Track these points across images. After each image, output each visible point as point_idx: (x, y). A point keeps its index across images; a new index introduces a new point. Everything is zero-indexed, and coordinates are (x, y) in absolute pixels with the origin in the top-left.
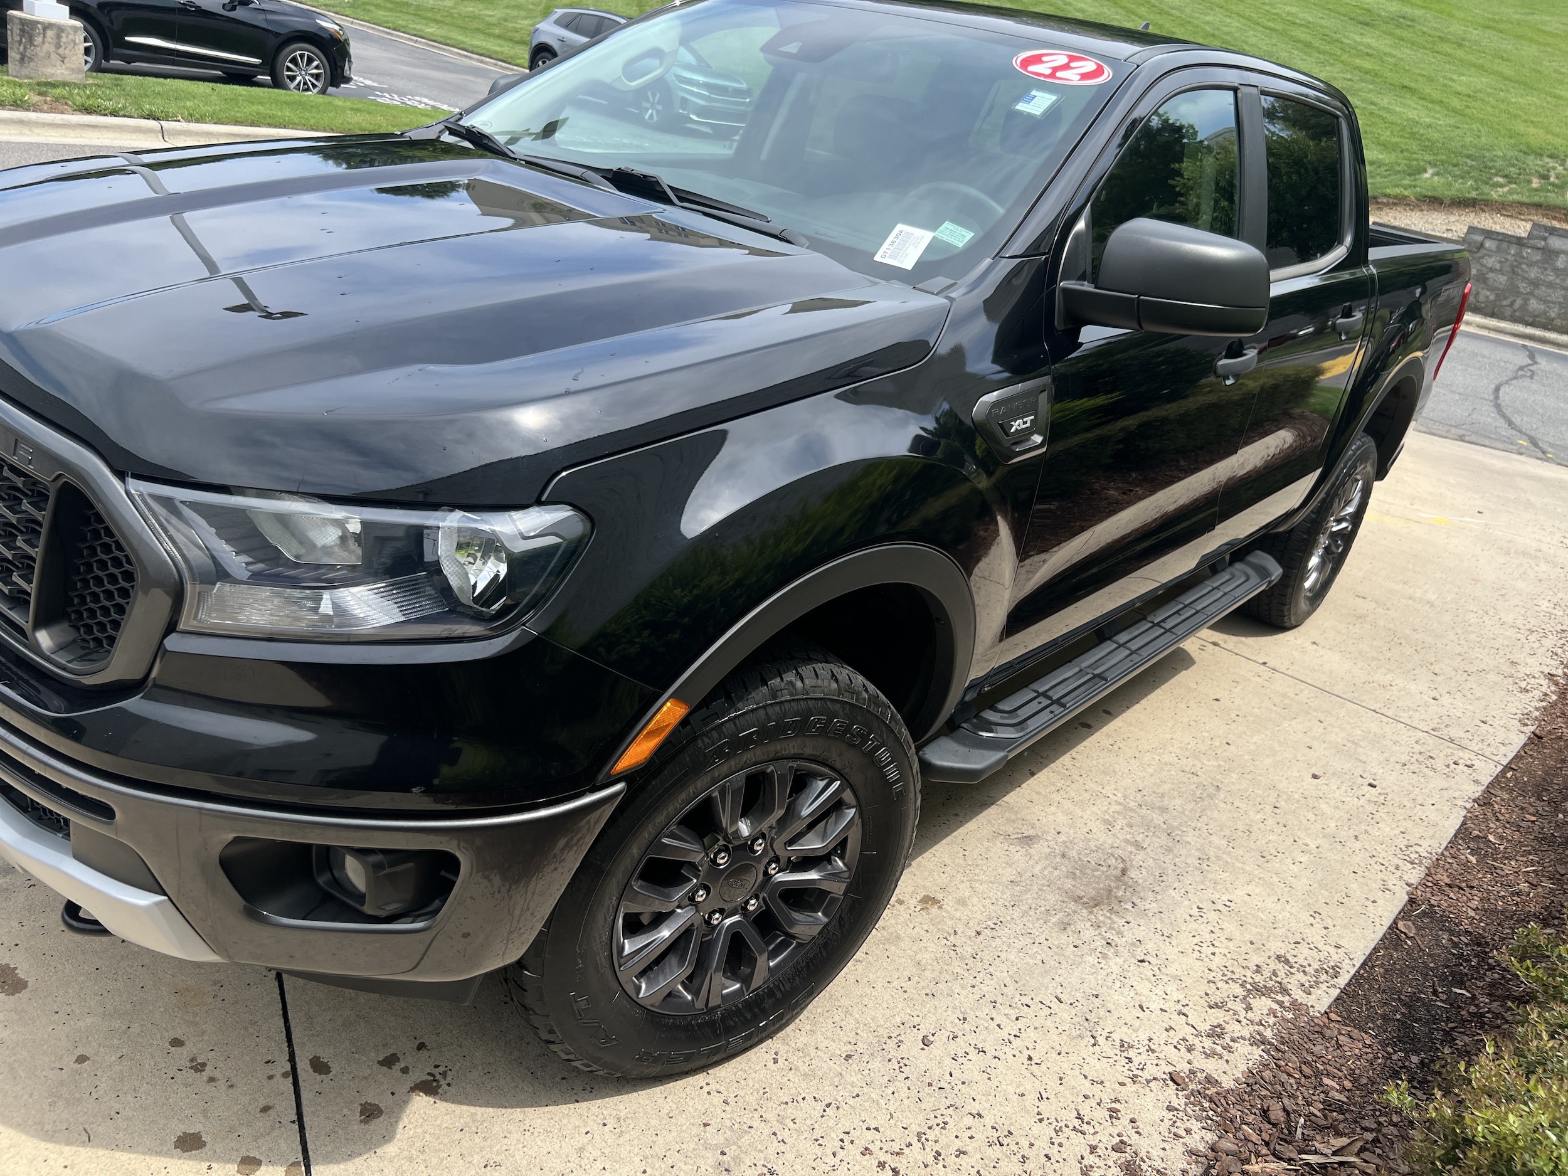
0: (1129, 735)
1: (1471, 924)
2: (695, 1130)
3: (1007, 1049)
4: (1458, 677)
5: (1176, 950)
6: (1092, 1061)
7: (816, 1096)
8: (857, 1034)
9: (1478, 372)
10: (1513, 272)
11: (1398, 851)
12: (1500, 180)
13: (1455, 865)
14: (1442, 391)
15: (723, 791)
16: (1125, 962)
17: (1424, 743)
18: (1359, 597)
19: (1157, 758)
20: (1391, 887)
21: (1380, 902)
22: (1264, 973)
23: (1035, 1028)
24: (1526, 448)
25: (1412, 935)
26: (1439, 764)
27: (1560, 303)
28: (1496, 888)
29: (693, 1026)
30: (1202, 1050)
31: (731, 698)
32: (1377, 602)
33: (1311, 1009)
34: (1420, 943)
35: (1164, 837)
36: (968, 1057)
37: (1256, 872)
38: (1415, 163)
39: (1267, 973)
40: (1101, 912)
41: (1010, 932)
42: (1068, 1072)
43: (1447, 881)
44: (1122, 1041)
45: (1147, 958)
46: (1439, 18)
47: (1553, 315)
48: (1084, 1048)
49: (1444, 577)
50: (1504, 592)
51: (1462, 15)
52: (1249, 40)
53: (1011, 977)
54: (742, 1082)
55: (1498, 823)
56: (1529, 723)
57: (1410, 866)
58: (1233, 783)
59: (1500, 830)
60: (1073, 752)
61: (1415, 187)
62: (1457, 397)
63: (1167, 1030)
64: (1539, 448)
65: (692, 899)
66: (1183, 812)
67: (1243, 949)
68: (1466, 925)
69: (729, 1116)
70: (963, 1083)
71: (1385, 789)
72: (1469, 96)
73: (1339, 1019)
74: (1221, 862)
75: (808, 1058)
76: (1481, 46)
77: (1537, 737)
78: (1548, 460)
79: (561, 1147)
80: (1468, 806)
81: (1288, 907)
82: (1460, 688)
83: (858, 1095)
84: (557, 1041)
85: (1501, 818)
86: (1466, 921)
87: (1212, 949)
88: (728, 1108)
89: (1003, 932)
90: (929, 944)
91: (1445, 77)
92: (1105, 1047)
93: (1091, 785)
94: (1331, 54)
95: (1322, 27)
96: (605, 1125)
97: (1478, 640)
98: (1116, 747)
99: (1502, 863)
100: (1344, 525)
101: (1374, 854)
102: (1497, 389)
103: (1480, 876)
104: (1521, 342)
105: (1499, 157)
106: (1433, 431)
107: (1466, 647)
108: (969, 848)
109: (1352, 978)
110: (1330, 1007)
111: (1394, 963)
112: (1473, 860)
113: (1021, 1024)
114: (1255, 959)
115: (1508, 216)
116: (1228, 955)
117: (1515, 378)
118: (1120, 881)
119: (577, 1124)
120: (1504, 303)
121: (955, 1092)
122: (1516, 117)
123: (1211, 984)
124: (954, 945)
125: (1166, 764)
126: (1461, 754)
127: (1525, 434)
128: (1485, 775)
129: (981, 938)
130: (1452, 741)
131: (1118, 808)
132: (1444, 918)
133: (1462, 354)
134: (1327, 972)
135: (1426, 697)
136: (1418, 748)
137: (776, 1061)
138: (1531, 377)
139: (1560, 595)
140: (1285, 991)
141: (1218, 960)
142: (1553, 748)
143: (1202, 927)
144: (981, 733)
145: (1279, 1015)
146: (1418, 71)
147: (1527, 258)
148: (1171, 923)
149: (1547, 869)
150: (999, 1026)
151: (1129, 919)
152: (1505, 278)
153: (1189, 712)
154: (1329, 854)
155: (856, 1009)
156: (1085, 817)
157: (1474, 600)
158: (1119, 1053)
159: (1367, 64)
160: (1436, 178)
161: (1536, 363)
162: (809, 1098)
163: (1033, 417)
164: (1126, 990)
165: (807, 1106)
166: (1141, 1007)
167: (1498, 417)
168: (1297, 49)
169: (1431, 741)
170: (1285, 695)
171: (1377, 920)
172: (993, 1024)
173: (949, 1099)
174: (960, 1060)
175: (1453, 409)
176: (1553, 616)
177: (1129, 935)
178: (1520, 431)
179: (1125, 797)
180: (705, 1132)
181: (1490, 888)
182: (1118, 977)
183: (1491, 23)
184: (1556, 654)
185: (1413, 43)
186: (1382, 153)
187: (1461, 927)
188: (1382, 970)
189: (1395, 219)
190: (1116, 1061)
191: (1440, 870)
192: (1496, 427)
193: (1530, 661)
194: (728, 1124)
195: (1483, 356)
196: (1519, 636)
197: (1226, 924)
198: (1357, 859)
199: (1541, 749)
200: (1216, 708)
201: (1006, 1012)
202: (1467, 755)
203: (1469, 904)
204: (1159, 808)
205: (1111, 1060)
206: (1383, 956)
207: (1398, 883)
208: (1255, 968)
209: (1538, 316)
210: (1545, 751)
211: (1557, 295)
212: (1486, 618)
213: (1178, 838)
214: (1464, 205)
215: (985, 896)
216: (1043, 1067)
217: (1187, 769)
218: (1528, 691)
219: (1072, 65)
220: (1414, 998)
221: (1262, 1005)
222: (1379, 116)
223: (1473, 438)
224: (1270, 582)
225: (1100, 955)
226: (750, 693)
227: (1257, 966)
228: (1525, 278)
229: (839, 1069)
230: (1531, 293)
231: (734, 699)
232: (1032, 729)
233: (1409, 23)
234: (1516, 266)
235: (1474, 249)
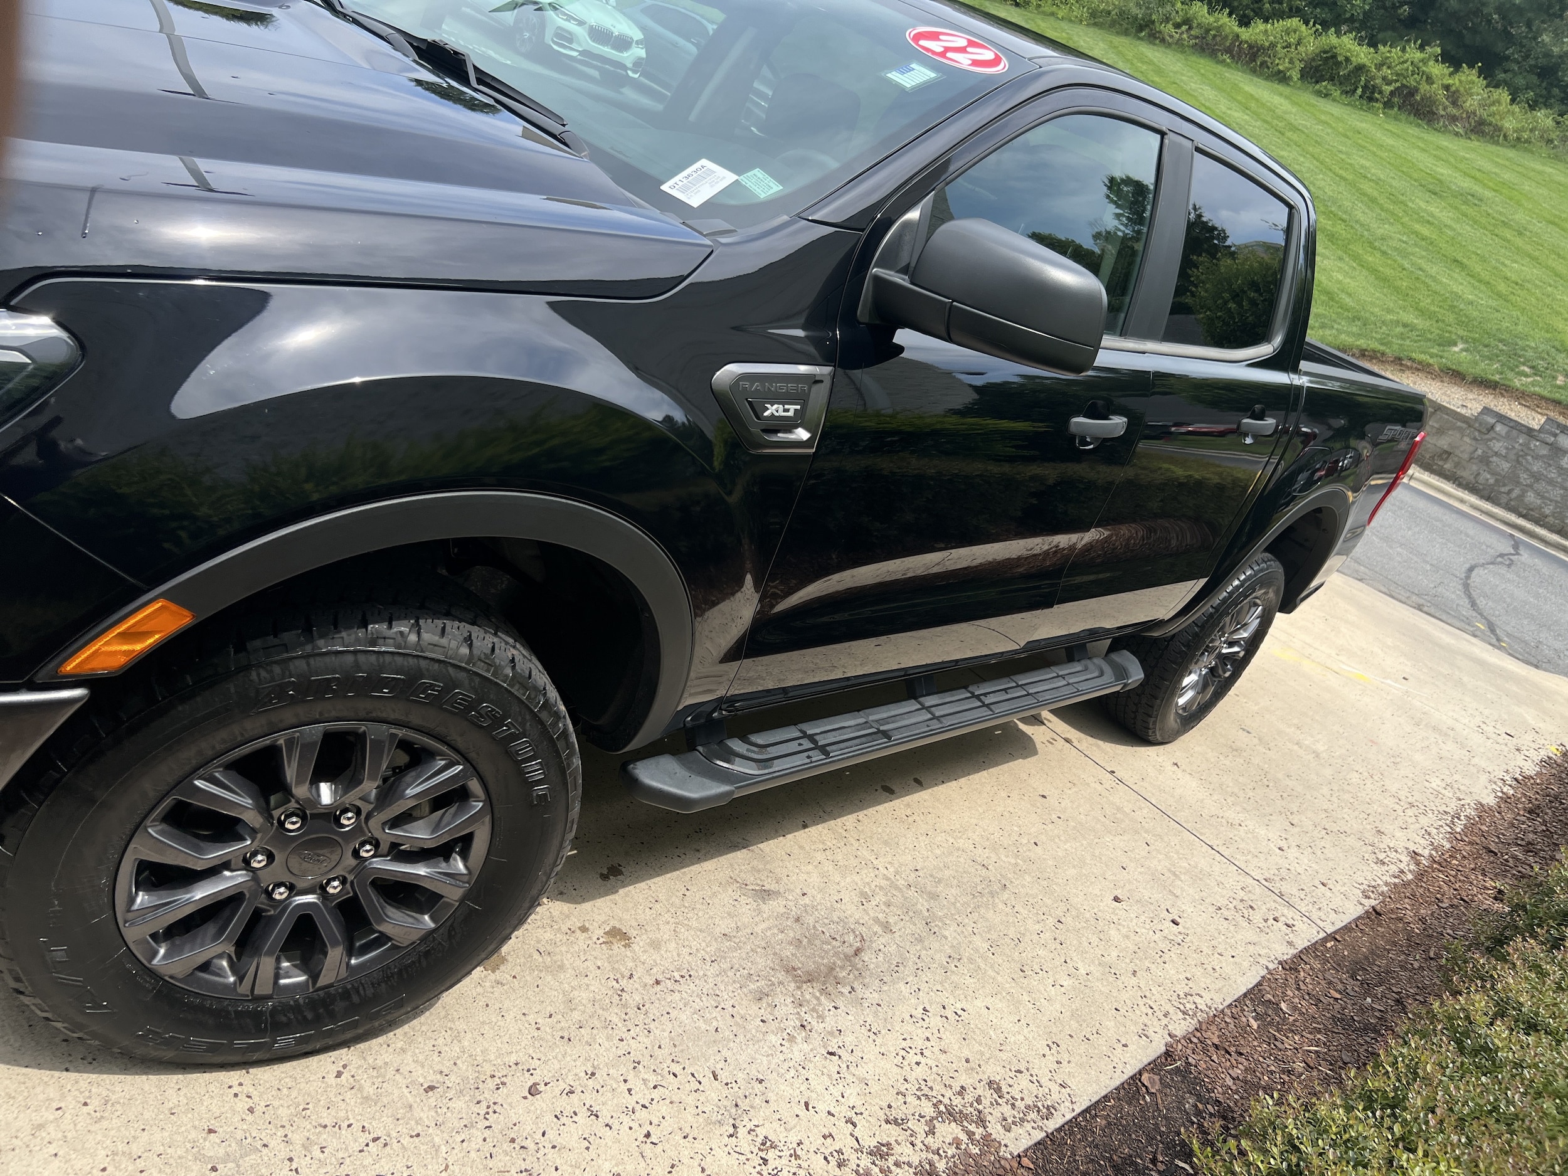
0: (931, 810)
1: (1224, 1094)
2: (193, 1135)
3: (626, 1120)
4: (1316, 832)
5: (878, 1049)
6: (720, 1153)
7: (367, 1125)
8: (455, 1064)
9: (1457, 549)
10: (1518, 462)
11: (1175, 997)
12: (1526, 369)
13: (1232, 1026)
14: (1415, 559)
15: (290, 742)
16: (811, 1050)
17: (1250, 892)
18: (1244, 730)
19: (952, 840)
20: (1150, 1033)
21: (1131, 1047)
22: (966, 1097)
23: (671, 1103)
24: (1482, 631)
25: (1153, 1091)
26: (1257, 917)
27: (1557, 502)
28: (1268, 1062)
29: (228, 1012)
30: (855, 1168)
31: (311, 632)
32: (1260, 740)
33: (1003, 1148)
34: (1160, 1101)
35: (921, 925)
36: (575, 1118)
37: (1008, 985)
38: (1447, 335)
39: (969, 1097)
40: (811, 990)
41: (696, 988)
42: (685, 1160)
43: (1216, 1041)
44: (766, 1138)
45: (839, 1052)
46: (1506, 203)
47: (1547, 511)
48: (718, 1138)
49: (1341, 731)
50: (1398, 760)
51: (1530, 206)
52: (1318, 183)
53: (672, 1039)
54: (285, 1091)
55: (1297, 992)
56: (1372, 896)
57: (1181, 1015)
58: (1023, 886)
59: (1297, 1000)
60: (861, 814)
61: (1441, 357)
62: (1428, 567)
63: (825, 1137)
64: (1496, 635)
65: (247, 862)
66: (954, 904)
67: (954, 1065)
68: (1218, 1094)
69: (245, 1127)
70: (554, 1147)
71: (1188, 929)
72: (1517, 284)
73: (1032, 1166)
74: (972, 966)
75: (380, 1080)
76: (1540, 238)
77: (1376, 913)
78: (1500, 648)
79: (16, 1118)
80: (1271, 966)
81: (1026, 1031)
82: (1312, 845)
83: (418, 1135)
84: (27, 993)
85: (1303, 987)
86: (1220, 1089)
87: (919, 1058)
88: (250, 1118)
89: (687, 987)
90: (593, 982)
91: (1497, 260)
92: (744, 1141)
93: (865, 853)
94: (1393, 214)
95: (1391, 186)
96: (85, 1104)
97: (1352, 800)
98: (910, 819)
99: (1285, 1035)
100: (1236, 649)
101: (1148, 994)
102: (1471, 569)
103: (1256, 1043)
104: (1510, 531)
105: (1531, 348)
106: (1394, 594)
107: (1335, 805)
108: (693, 889)
109: (1066, 1123)
110: (1026, 1150)
111: (1121, 1117)
112: (1255, 1025)
113: (656, 1094)
114: (963, 1079)
115: (1525, 406)
116: (935, 1069)
117: (1492, 563)
118: (850, 961)
119: (52, 1096)
120: (1503, 489)
121: (538, 1155)
122: (1558, 313)
123: (900, 1097)
124: (623, 990)
125: (958, 850)
126: (1286, 911)
127: (1486, 618)
128: (1303, 939)
129: (659, 988)
130: (1281, 896)
131: (884, 883)
132: (1199, 1081)
133: (1447, 528)
134: (1038, 1111)
135: (1272, 845)
136: (1242, 894)
137: (339, 1075)
138: (1509, 566)
139: (1456, 777)
140: (981, 1121)
141: (920, 1072)
142: (1389, 927)
143: (919, 1031)
144: (719, 762)
145: (963, 1147)
146: (1474, 249)
147: (1533, 450)
148: (885, 1020)
149: (1331, 1053)
150: (629, 1090)
151: (840, 1004)
152: (1508, 465)
153: (1009, 801)
154: (1099, 984)
155: (469, 1035)
156: (842, 884)
157: (1363, 761)
158: (756, 1150)
159: (1425, 231)
160: (1464, 353)
161: (1517, 554)
162: (357, 1127)
163: (798, 407)
164: (797, 1083)
165: (349, 1136)
166: (807, 1104)
167: (1463, 596)
168: (1362, 202)
169: (1258, 890)
170: (1119, 809)
171: (1120, 1067)
172: (624, 1087)
173: (527, 1162)
174: (563, 1120)
175: (1420, 577)
176: (1440, 796)
177: (830, 1022)
178: (1481, 614)
179: (897, 873)
180: (205, 1140)
181: (1261, 1059)
182: (797, 1065)
183: (1557, 220)
184: (1429, 834)
185: (1475, 222)
186: (1417, 318)
187: (1212, 1095)
188: (1104, 1122)
189: (1415, 383)
190: (748, 1160)
191: (1213, 1028)
192: (1458, 605)
193: (1399, 834)
194: (239, 1135)
195: (1467, 535)
196: (1397, 807)
197: (948, 1033)
198: (1125, 996)
199: (1375, 926)
200: (1038, 804)
201: (646, 1077)
202: (1290, 913)
203: (1230, 1071)
204: (930, 893)
205: (741, 1157)
206: (1113, 1106)
207: (1160, 1031)
208: (959, 1089)
209: (1532, 510)
210: (1379, 929)
211: (1556, 493)
212: (1369, 782)
213: (936, 930)
214: (1485, 386)
215: (686, 943)
216: (659, 1148)
217: (979, 860)
218: (1384, 863)
219: (969, 49)
220: (1129, 1161)
221: (948, 1131)
222: (1424, 282)
223: (1432, 611)
224: (1125, 685)
225: (786, 1037)
226: (340, 632)
227: (962, 1087)
228: (1528, 469)
229: (411, 1100)
230: (1531, 486)
231: (315, 633)
232: (777, 769)
233: (1476, 202)
234: (1522, 456)
235: (1484, 430)
